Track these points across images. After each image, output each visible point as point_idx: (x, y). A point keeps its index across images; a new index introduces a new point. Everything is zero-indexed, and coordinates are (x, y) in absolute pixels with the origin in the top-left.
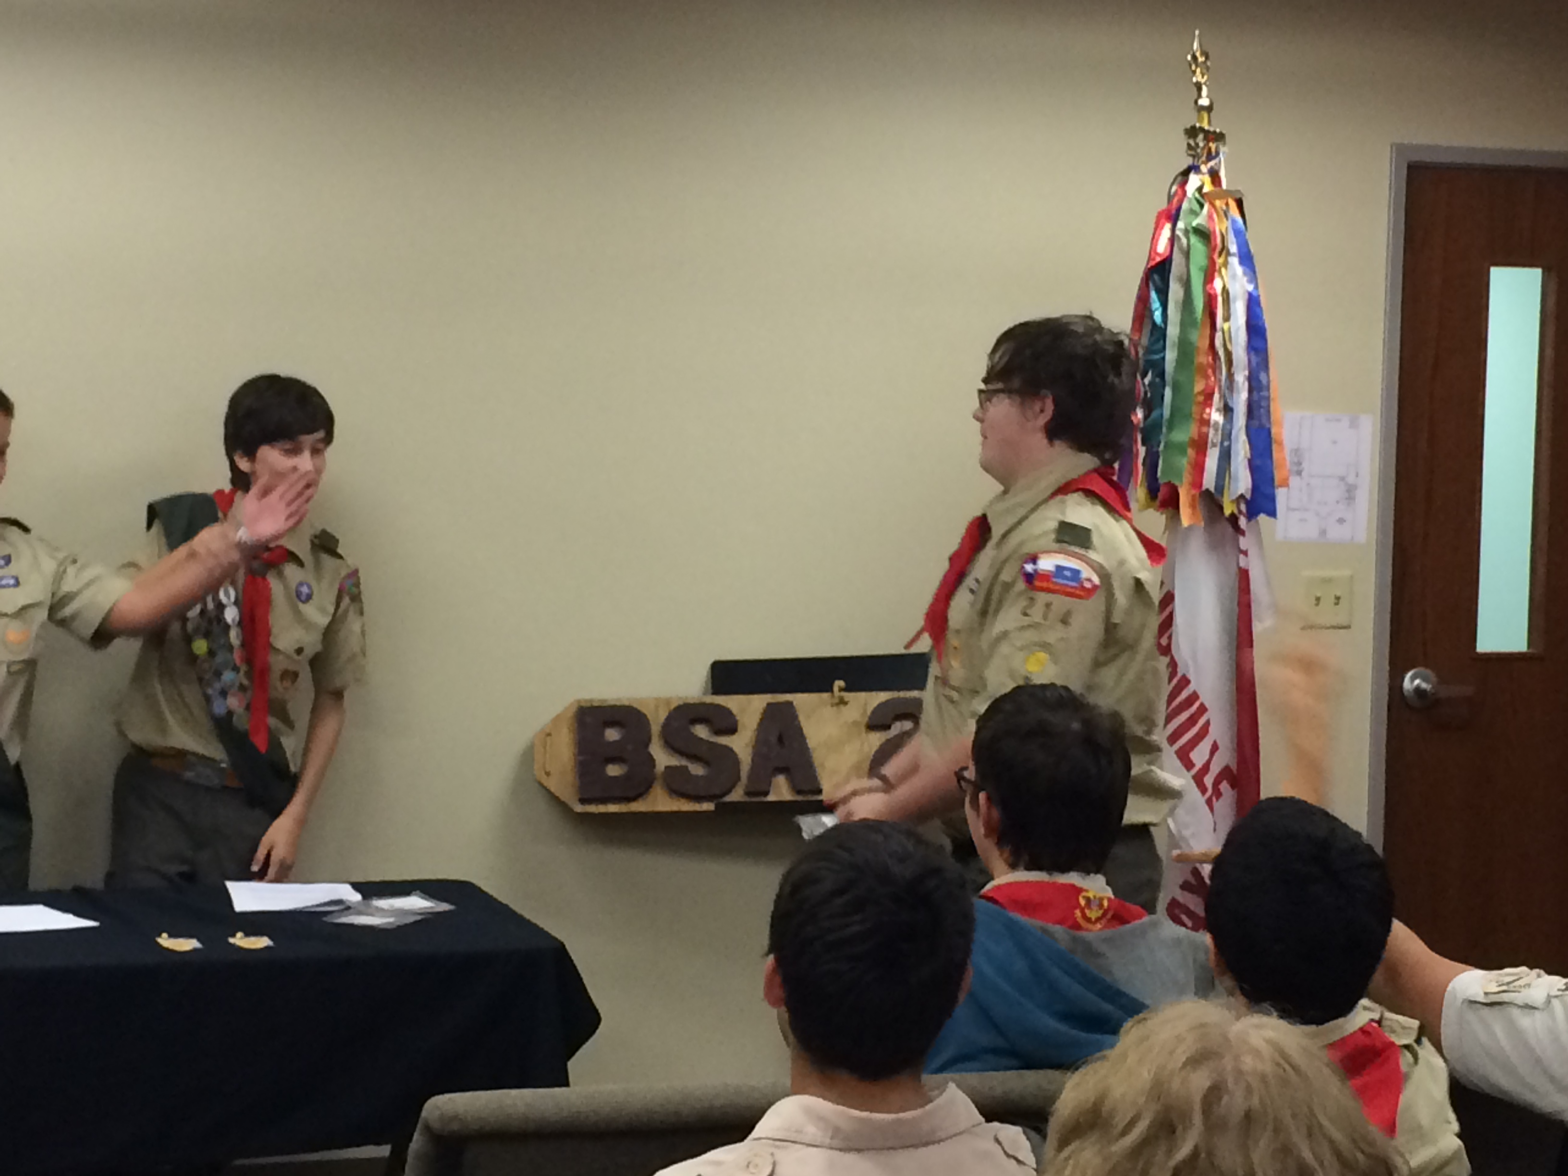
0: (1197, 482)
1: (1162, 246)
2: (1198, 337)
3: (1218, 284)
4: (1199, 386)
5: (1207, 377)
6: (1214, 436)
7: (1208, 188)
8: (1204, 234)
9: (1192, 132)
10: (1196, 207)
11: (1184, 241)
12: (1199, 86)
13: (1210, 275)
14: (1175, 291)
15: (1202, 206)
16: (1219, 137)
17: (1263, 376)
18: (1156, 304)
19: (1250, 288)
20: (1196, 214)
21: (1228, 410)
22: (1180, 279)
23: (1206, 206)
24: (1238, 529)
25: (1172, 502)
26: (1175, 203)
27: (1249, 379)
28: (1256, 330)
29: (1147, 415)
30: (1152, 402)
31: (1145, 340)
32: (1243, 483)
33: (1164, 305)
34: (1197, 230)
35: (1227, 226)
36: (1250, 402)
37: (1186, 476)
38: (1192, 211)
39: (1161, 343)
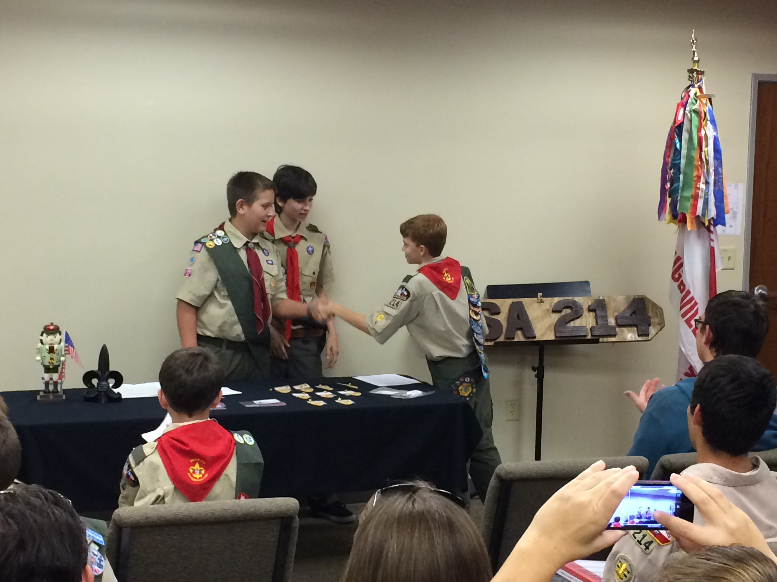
0: (694, 212)
2: (695, 154)
3: (703, 133)
4: (695, 174)
5: (698, 170)
6: (701, 194)
7: (698, 94)
8: (697, 112)
9: (691, 71)
11: (689, 115)
12: (694, 52)
13: (699, 128)
14: (685, 135)
15: (696, 101)
16: (702, 73)
17: (720, 169)
19: (715, 134)
20: (695, 105)
21: (707, 183)
22: (687, 131)
23: (698, 101)
24: (710, 231)
25: (683, 221)
26: (685, 100)
27: (715, 171)
28: (717, 151)
29: (672, 185)
30: (674, 180)
31: (672, 155)
32: (713, 212)
33: (680, 141)
34: (695, 111)
35: (706, 109)
36: (715, 180)
37: (690, 211)
38: (693, 103)
39: (679, 156)
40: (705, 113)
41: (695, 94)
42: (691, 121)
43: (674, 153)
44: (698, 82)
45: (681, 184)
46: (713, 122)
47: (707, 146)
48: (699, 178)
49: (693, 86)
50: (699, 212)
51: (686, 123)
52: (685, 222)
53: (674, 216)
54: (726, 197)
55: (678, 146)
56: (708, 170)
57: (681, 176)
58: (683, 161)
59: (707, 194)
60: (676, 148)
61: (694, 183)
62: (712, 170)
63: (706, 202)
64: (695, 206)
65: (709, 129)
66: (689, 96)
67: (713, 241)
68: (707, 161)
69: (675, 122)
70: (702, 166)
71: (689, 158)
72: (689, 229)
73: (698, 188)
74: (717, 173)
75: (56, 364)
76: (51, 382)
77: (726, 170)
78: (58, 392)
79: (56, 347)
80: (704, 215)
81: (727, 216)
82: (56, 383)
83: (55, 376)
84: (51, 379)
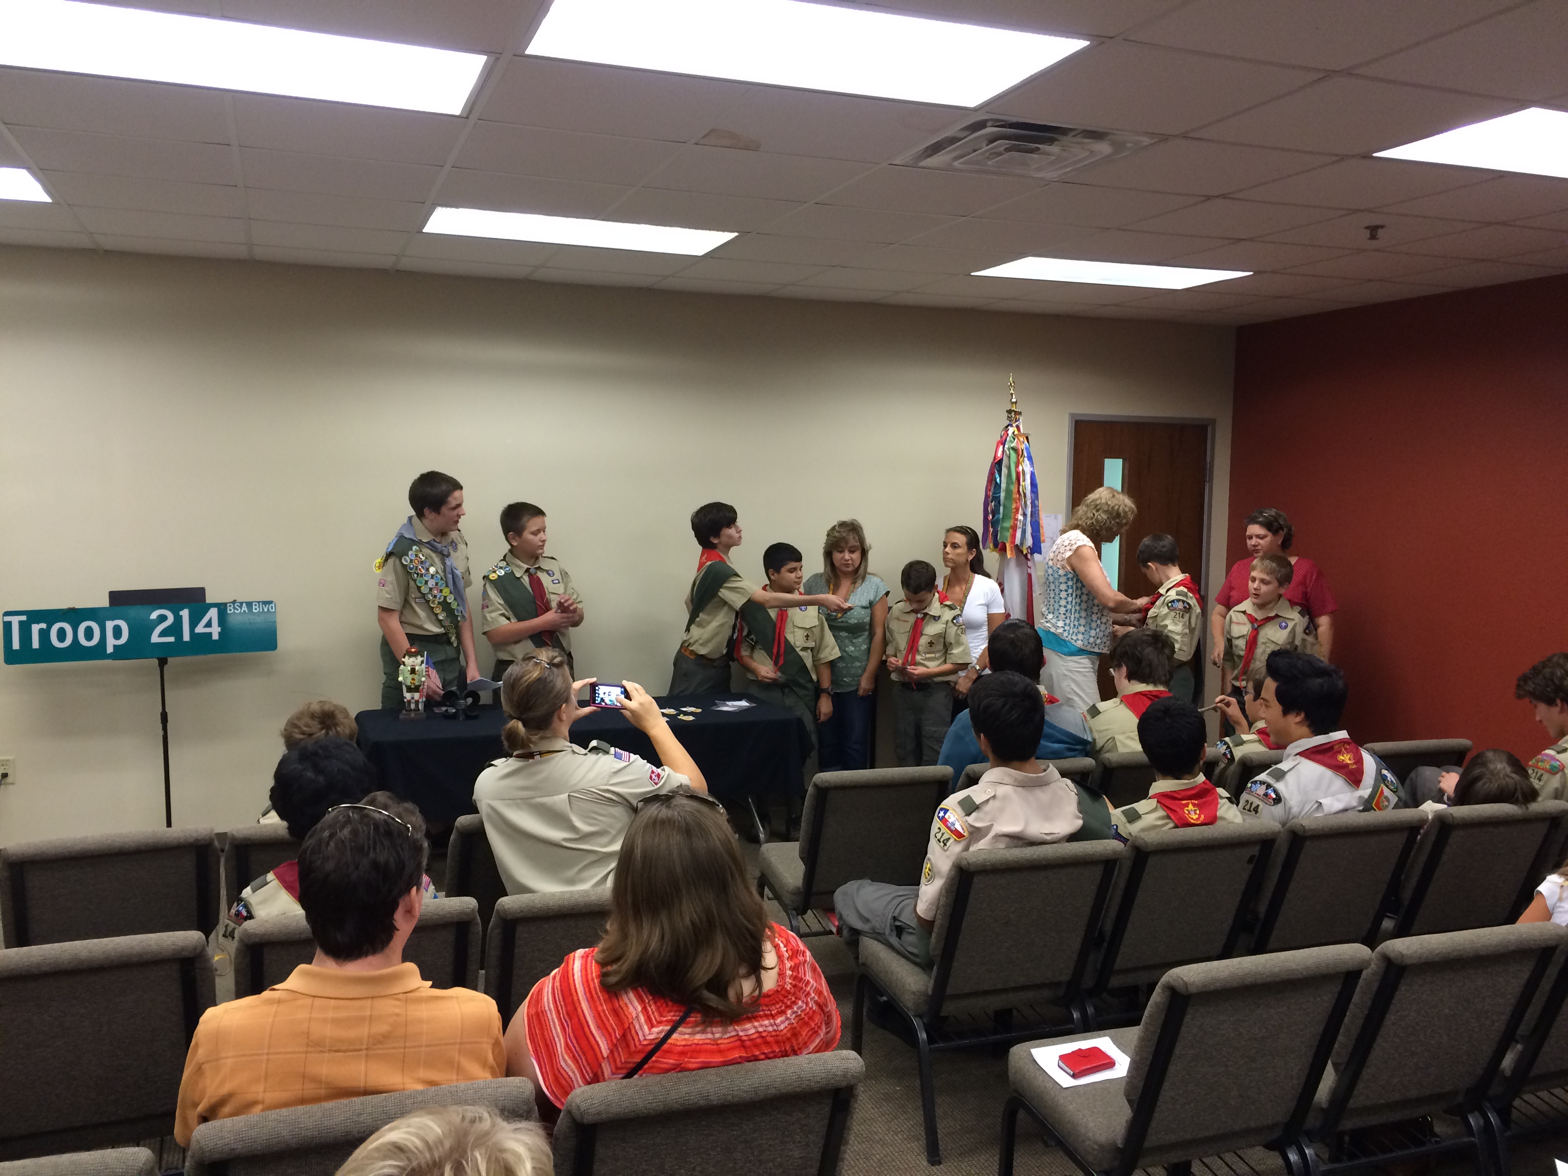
0: (1013, 542)
1: (999, 454)
2: (1014, 488)
3: (1020, 468)
4: (1014, 506)
5: (1017, 503)
6: (1019, 525)
7: (1016, 432)
8: (1015, 449)
9: (1009, 412)
10: (1012, 440)
11: (1008, 452)
12: (1012, 394)
13: (1017, 464)
14: (1004, 471)
15: (1014, 439)
16: (1020, 413)
17: (1036, 502)
18: (997, 476)
19: (1032, 469)
20: (1013, 442)
21: (1025, 515)
22: (1006, 466)
23: (1016, 439)
24: (1027, 559)
25: (1003, 549)
26: (1004, 438)
27: (1031, 503)
28: (1034, 485)
29: (993, 517)
30: (995, 512)
31: (992, 489)
32: (1029, 542)
33: (1000, 476)
34: (1013, 448)
35: (1023, 447)
36: (1032, 512)
37: (1009, 540)
38: (1011, 441)
39: (998, 491)
40: (1022, 451)
41: (1013, 433)
42: (1009, 457)
43: (995, 488)
44: (1016, 421)
45: (1001, 516)
46: (1030, 458)
47: (1024, 481)
48: (1017, 510)
49: (1011, 426)
50: (1018, 541)
51: (1005, 459)
52: (1006, 551)
53: (996, 545)
54: (1042, 527)
55: (998, 480)
56: (1025, 502)
57: (1001, 508)
58: (1002, 495)
59: (1024, 524)
60: (996, 482)
61: (1013, 515)
62: (1029, 503)
63: (1024, 532)
64: (1014, 536)
65: (1026, 465)
66: (1008, 434)
67: (1030, 568)
68: (1025, 494)
69: (995, 459)
70: (1019, 499)
71: (1008, 492)
72: (1009, 557)
73: (1017, 520)
74: (1034, 506)
75: (417, 684)
76: (412, 701)
77: (1041, 503)
78: (419, 710)
79: (417, 668)
80: (1022, 543)
81: (1042, 545)
82: (417, 702)
83: (417, 696)
84: (413, 698)
